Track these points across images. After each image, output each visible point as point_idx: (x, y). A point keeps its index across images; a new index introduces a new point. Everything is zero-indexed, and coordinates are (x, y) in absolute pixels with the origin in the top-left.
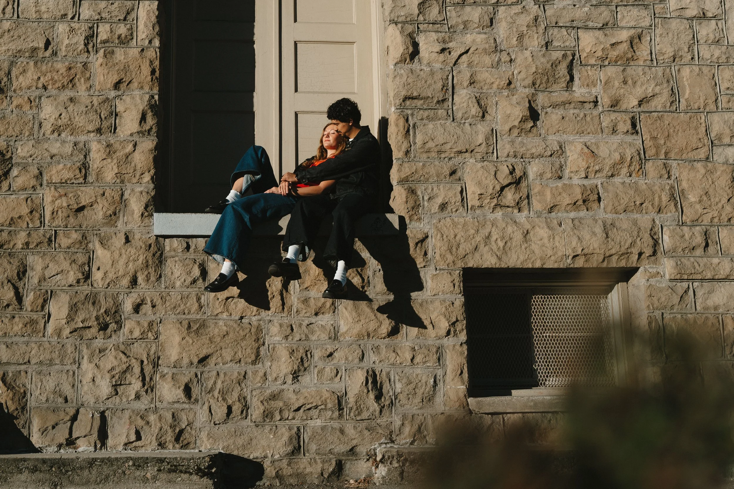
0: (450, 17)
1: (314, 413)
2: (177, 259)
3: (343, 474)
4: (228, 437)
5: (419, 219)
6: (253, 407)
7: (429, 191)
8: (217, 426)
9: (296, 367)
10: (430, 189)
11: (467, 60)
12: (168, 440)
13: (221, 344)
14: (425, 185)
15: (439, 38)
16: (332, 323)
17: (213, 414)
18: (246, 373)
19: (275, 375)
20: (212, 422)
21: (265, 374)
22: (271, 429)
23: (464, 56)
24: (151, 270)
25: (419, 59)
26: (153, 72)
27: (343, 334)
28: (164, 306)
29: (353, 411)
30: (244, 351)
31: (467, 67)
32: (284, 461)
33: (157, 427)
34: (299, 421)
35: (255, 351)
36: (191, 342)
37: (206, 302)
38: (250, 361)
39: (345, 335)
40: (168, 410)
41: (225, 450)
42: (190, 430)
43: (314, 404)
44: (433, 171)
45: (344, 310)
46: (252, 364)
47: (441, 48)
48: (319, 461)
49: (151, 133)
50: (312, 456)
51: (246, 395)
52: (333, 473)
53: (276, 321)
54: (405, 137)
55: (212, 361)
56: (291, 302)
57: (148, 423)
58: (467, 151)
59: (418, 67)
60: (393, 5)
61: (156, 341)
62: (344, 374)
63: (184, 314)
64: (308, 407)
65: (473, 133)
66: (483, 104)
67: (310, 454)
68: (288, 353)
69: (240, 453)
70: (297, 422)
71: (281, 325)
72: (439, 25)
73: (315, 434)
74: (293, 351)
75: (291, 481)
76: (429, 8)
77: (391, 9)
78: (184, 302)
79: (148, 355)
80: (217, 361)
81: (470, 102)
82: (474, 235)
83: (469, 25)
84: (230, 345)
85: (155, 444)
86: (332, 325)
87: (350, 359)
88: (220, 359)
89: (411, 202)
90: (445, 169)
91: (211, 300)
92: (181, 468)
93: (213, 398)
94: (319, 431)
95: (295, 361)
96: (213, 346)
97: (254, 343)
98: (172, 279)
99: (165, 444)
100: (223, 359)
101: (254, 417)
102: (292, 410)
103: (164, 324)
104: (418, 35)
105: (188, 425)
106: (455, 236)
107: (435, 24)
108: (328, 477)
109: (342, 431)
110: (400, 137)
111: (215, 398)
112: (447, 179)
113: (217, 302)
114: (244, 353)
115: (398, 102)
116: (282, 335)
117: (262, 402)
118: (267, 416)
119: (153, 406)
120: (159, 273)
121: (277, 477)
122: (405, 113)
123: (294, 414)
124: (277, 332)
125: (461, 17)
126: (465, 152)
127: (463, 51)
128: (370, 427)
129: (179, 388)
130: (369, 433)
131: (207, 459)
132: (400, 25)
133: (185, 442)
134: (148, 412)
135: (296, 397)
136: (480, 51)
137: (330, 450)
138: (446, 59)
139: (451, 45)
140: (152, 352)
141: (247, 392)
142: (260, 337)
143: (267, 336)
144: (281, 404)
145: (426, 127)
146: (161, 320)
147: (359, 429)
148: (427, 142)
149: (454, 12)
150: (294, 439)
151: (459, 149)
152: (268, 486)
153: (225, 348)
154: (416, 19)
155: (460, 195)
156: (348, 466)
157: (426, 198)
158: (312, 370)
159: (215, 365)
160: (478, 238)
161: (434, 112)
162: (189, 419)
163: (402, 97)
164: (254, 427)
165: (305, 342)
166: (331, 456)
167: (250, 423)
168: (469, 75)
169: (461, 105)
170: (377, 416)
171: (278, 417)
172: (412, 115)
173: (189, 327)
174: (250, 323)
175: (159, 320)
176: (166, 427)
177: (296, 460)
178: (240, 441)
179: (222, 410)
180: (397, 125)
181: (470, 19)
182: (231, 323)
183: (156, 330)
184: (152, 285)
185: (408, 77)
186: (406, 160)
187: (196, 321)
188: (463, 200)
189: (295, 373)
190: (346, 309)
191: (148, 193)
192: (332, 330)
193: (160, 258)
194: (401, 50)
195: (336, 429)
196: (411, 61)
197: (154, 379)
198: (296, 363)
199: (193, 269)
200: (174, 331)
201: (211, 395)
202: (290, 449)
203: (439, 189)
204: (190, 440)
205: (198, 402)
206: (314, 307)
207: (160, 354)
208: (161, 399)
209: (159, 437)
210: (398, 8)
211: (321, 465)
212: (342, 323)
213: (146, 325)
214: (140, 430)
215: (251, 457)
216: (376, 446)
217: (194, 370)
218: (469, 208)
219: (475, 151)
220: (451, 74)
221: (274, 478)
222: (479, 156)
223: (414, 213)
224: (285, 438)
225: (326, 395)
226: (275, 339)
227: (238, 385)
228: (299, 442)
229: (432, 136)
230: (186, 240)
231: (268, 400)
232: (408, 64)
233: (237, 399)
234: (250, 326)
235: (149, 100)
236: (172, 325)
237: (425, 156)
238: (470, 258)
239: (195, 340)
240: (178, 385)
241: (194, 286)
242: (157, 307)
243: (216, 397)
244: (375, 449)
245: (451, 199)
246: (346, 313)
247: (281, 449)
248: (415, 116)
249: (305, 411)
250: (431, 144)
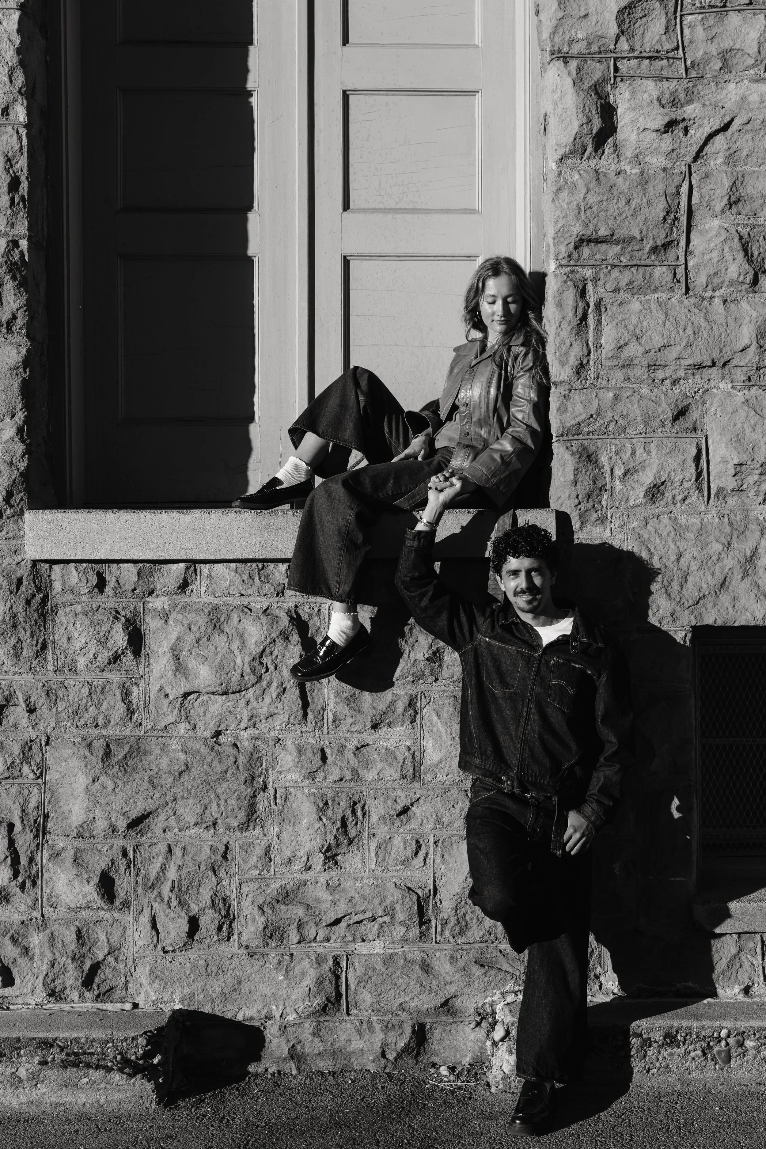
0: (691, 42)
1: (370, 929)
2: (78, 608)
3: (428, 1049)
4: (193, 976)
5: (602, 520)
6: (242, 919)
7: (626, 455)
8: (169, 957)
9: (330, 838)
10: (629, 452)
11: (725, 147)
12: (68, 985)
13: (175, 790)
14: (617, 442)
15: (662, 94)
16: (408, 744)
17: (161, 931)
18: (227, 847)
19: (287, 853)
20: (159, 948)
21: (267, 851)
22: (280, 962)
23: (719, 139)
24: (25, 635)
25: (615, 145)
26: (14, 185)
27: (431, 769)
28: (54, 710)
29: (449, 926)
30: (222, 803)
31: (724, 164)
32: (307, 1025)
33: (46, 960)
34: (337, 945)
35: (246, 803)
36: (111, 786)
37: (142, 700)
38: (236, 824)
39: (437, 771)
40: (67, 924)
41: (186, 1002)
42: (113, 963)
43: (369, 914)
44: (635, 411)
45: (435, 717)
46: (241, 830)
47: (666, 120)
48: (377, 1027)
49: (14, 329)
50: (364, 1015)
51: (228, 893)
52: (406, 1050)
53: (290, 740)
54: (578, 333)
55: (157, 823)
56: (321, 700)
57: (26, 951)
58: (714, 364)
59: (613, 167)
60: (560, 14)
61: (40, 781)
62: (431, 851)
63: (97, 725)
64: (357, 918)
65: (731, 320)
66: (756, 253)
67: (359, 1011)
68: (314, 808)
69: (216, 1009)
70: (333, 948)
71: (300, 750)
72: (664, 62)
73: (371, 973)
74: (326, 804)
75: (321, 1064)
76: (644, 20)
77: (554, 22)
78: (96, 701)
79: (24, 811)
80: (166, 824)
81: (726, 249)
82: (719, 554)
83: (735, 61)
84: (193, 792)
85: (41, 994)
86: (409, 748)
87: (446, 819)
88: (172, 821)
89: (586, 483)
90: (664, 405)
91: (152, 697)
92: (88, 1058)
93: (159, 900)
94: (380, 966)
95: (330, 827)
96: (158, 795)
97: (243, 787)
98: (70, 651)
99: (62, 991)
100: (178, 820)
101: (244, 937)
102: (324, 924)
103: (54, 747)
104: (615, 86)
105: (109, 953)
106: (680, 556)
107: (656, 58)
108: (396, 1060)
109: (426, 967)
110: (564, 334)
111: (162, 900)
112: (667, 429)
113: (166, 702)
114: (222, 807)
115: (563, 250)
116: (303, 771)
117: (260, 908)
118: (272, 935)
119: (37, 914)
120: (41, 640)
121: (292, 1058)
122: (578, 276)
123: (327, 932)
124: (292, 764)
125: (716, 41)
126: (709, 367)
127: (717, 126)
128: (483, 959)
129: (88, 882)
130: (481, 971)
131: (142, 1041)
132: (573, 64)
133: (105, 987)
134: (27, 927)
135: (331, 898)
136: (756, 124)
137: (401, 1004)
138: (676, 146)
139: (690, 111)
140: (32, 805)
141: (229, 888)
142: (257, 773)
143: (270, 771)
144: (300, 912)
145: (625, 308)
146: (48, 738)
147: (462, 963)
148: (626, 344)
149: (700, 29)
150: (327, 983)
151: (697, 359)
152: (273, 1074)
153: (183, 798)
154: (612, 47)
155: (693, 465)
156: (437, 1034)
157: (619, 472)
158: (366, 842)
159: (164, 831)
160: (729, 562)
161: (644, 274)
162: (112, 941)
163: (573, 239)
164: (244, 956)
165: (352, 784)
166: (403, 1016)
167: (236, 949)
168: (727, 183)
169: (707, 257)
170: (499, 935)
171: (294, 937)
172: (595, 279)
173: (108, 753)
174: (235, 745)
175: (44, 739)
176: (64, 959)
177: (331, 1024)
178: (216, 987)
179: (177, 925)
180: (560, 305)
181: (738, 46)
182: (197, 745)
183: (38, 760)
184: (26, 666)
185: (588, 191)
186: (578, 385)
187: (121, 741)
188: (699, 475)
189: (329, 849)
190: (438, 715)
191: (12, 463)
192: (409, 760)
193: (43, 607)
194: (575, 127)
195: (412, 962)
196: (596, 151)
197: (38, 859)
198: (331, 832)
199: (113, 632)
200: (75, 763)
201: (156, 892)
202: (318, 1002)
203: (649, 453)
204: (114, 983)
205: (128, 907)
206: (371, 712)
207: (49, 808)
208: (53, 900)
209: (49, 980)
210: (571, 21)
211: (382, 1036)
212: (429, 744)
213: (16, 750)
214: (11, 966)
215: (240, 1018)
216: (495, 998)
217: (119, 842)
218: (713, 492)
219: (733, 363)
220: (687, 181)
221: (285, 1059)
222: (740, 376)
223: (590, 506)
224: (309, 980)
225: (394, 895)
226: (289, 777)
227: (210, 873)
228: (337, 987)
229: (638, 331)
230: (97, 567)
231: (274, 902)
232: (589, 158)
233: (209, 903)
234: (235, 752)
235: (8, 252)
236: (70, 751)
237: (619, 375)
238: (709, 606)
239: (120, 783)
240: (85, 876)
241: (115, 666)
242: (38, 712)
243: (166, 899)
244: (492, 1005)
245: (673, 474)
246: (439, 726)
247: (300, 1003)
248: (601, 283)
249: (349, 925)
250: (634, 349)
